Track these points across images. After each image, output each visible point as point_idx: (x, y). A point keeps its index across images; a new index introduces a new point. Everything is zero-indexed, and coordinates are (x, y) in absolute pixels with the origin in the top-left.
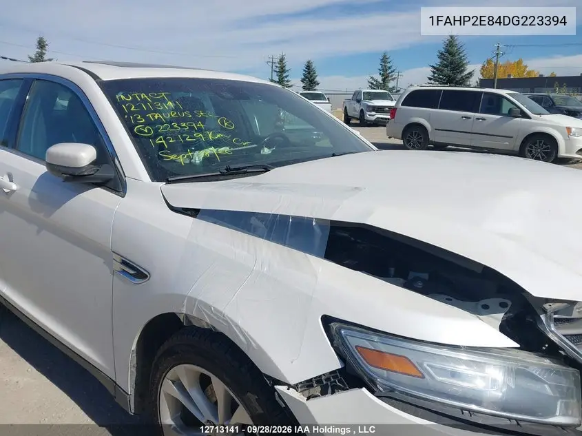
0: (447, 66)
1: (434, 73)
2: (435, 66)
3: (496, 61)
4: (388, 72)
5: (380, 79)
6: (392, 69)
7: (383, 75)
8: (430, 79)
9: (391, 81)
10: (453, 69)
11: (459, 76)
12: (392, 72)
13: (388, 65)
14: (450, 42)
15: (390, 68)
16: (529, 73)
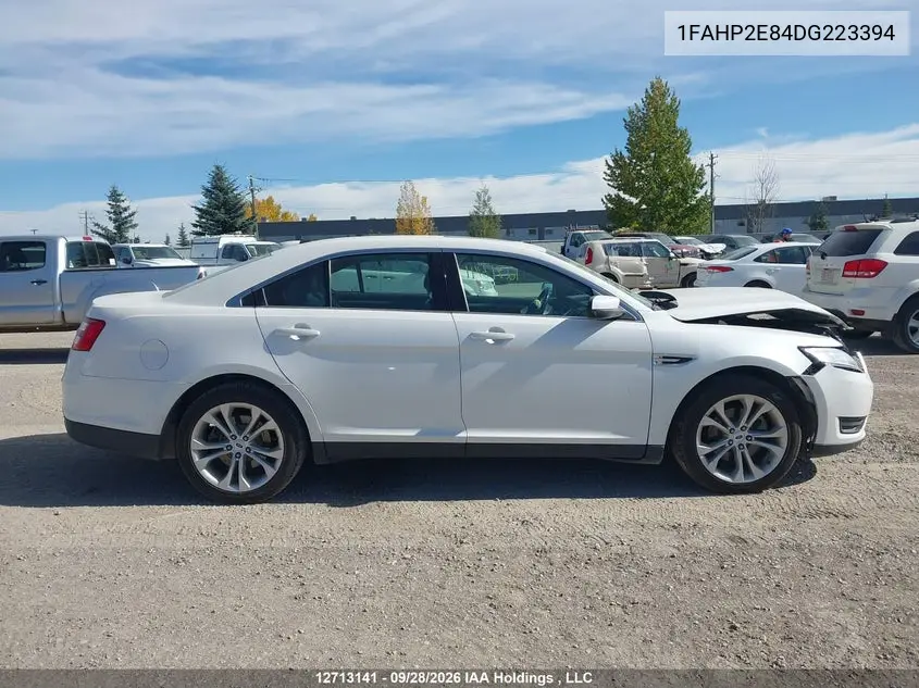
0: (218, 208)
1: (201, 217)
2: (201, 207)
3: (251, 199)
4: (123, 216)
5: (111, 226)
6: (130, 212)
7: (115, 221)
8: (195, 226)
9: (131, 230)
10: (228, 212)
11: (240, 221)
12: (130, 216)
13: (123, 205)
14: (217, 174)
15: (125, 210)
16: (285, 215)
